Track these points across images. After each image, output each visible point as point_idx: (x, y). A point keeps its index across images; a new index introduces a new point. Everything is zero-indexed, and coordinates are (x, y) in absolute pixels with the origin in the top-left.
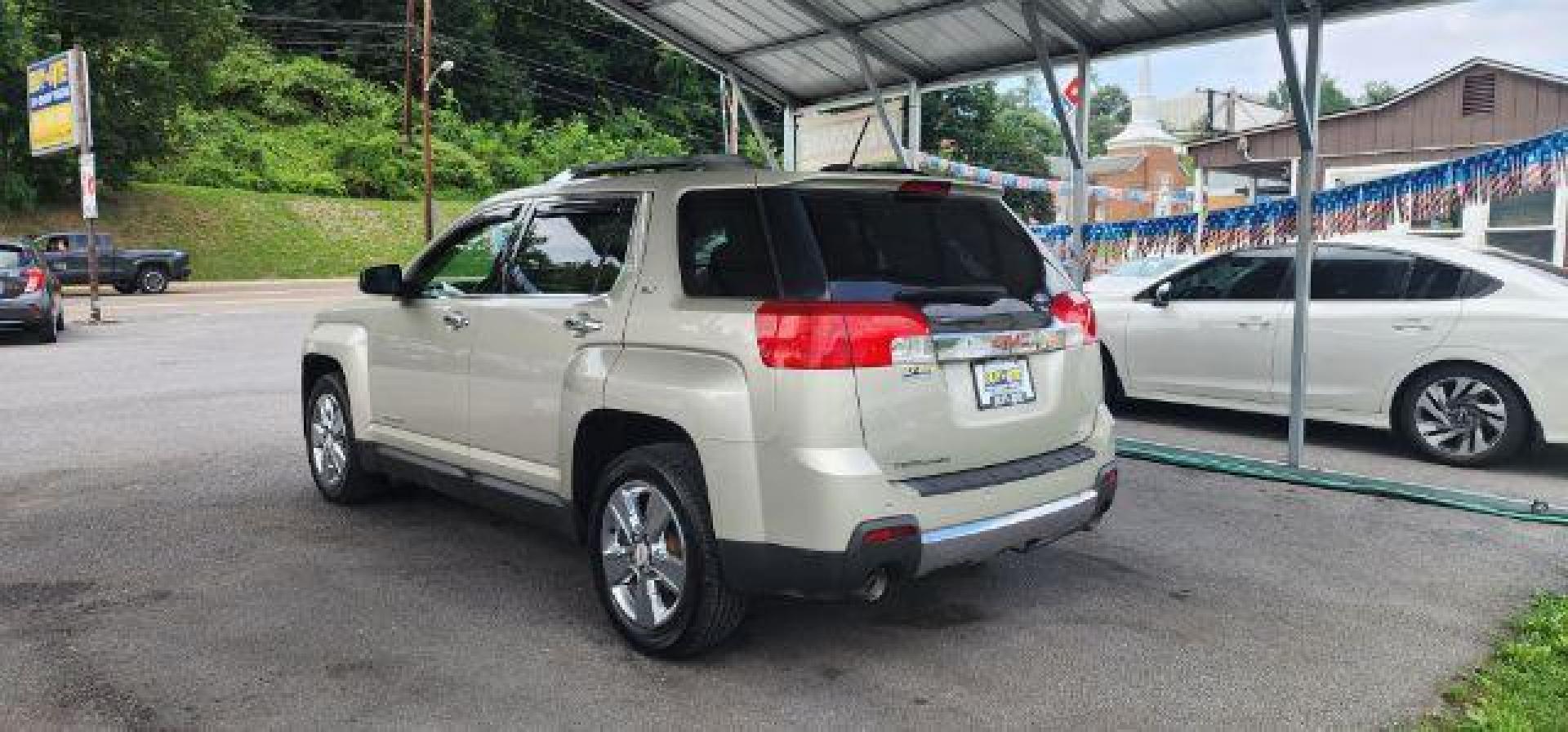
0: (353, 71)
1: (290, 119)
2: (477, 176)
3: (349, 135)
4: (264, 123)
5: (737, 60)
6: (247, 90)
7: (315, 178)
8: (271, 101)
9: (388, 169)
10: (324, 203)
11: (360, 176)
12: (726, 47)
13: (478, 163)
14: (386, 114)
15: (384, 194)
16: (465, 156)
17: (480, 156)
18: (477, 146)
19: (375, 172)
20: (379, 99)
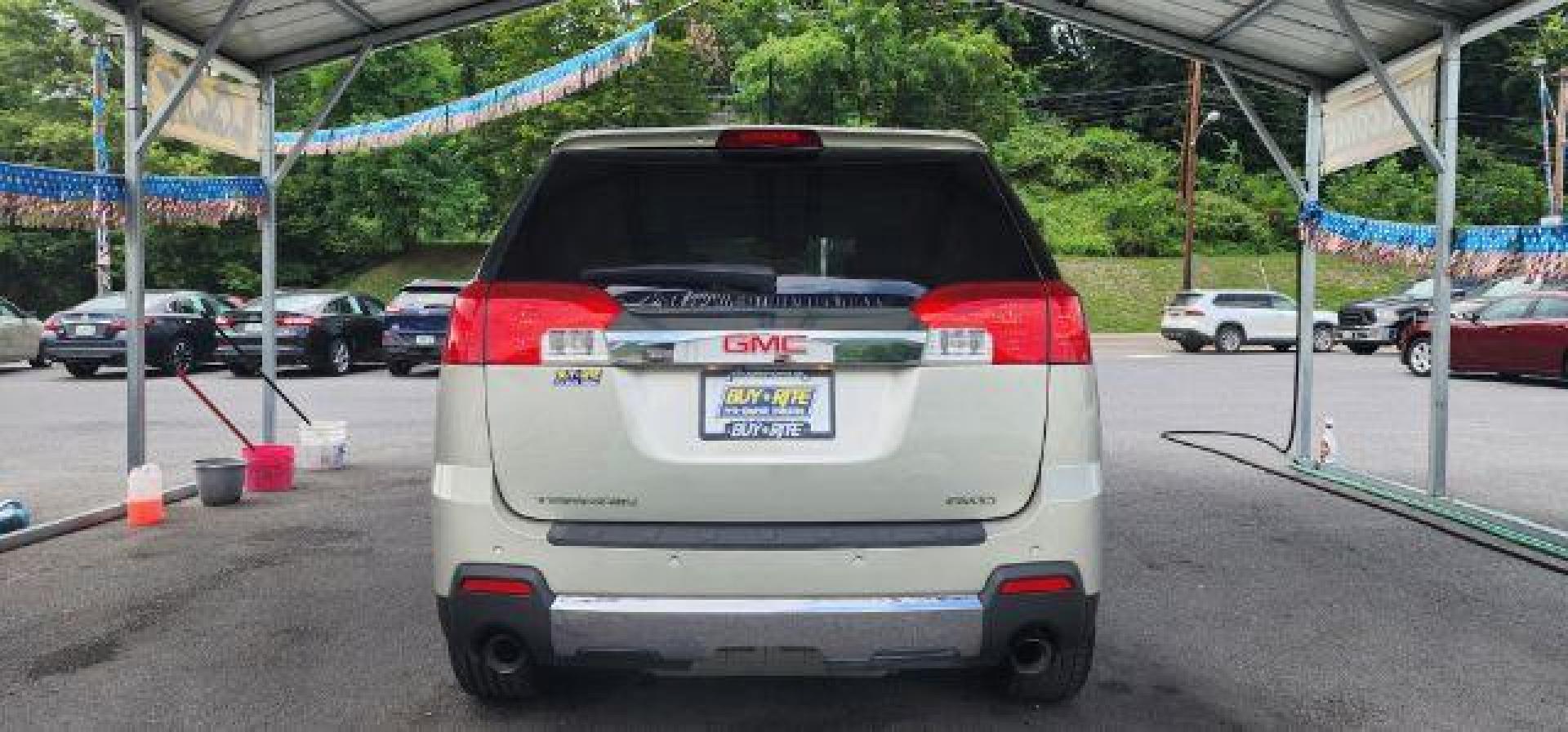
0: (1136, 135)
1: (1076, 187)
2: (1254, 228)
3: (1122, 197)
4: (1053, 193)
5: (1222, 42)
6: (1042, 165)
7: (1086, 240)
8: (1061, 173)
9: (1160, 227)
10: (1090, 263)
11: (1129, 235)
12: (1201, 31)
13: (1255, 215)
14: (1161, 174)
15: (1153, 253)
16: (1240, 208)
17: (1258, 208)
18: (1258, 196)
19: (1145, 231)
20: (1156, 159)
